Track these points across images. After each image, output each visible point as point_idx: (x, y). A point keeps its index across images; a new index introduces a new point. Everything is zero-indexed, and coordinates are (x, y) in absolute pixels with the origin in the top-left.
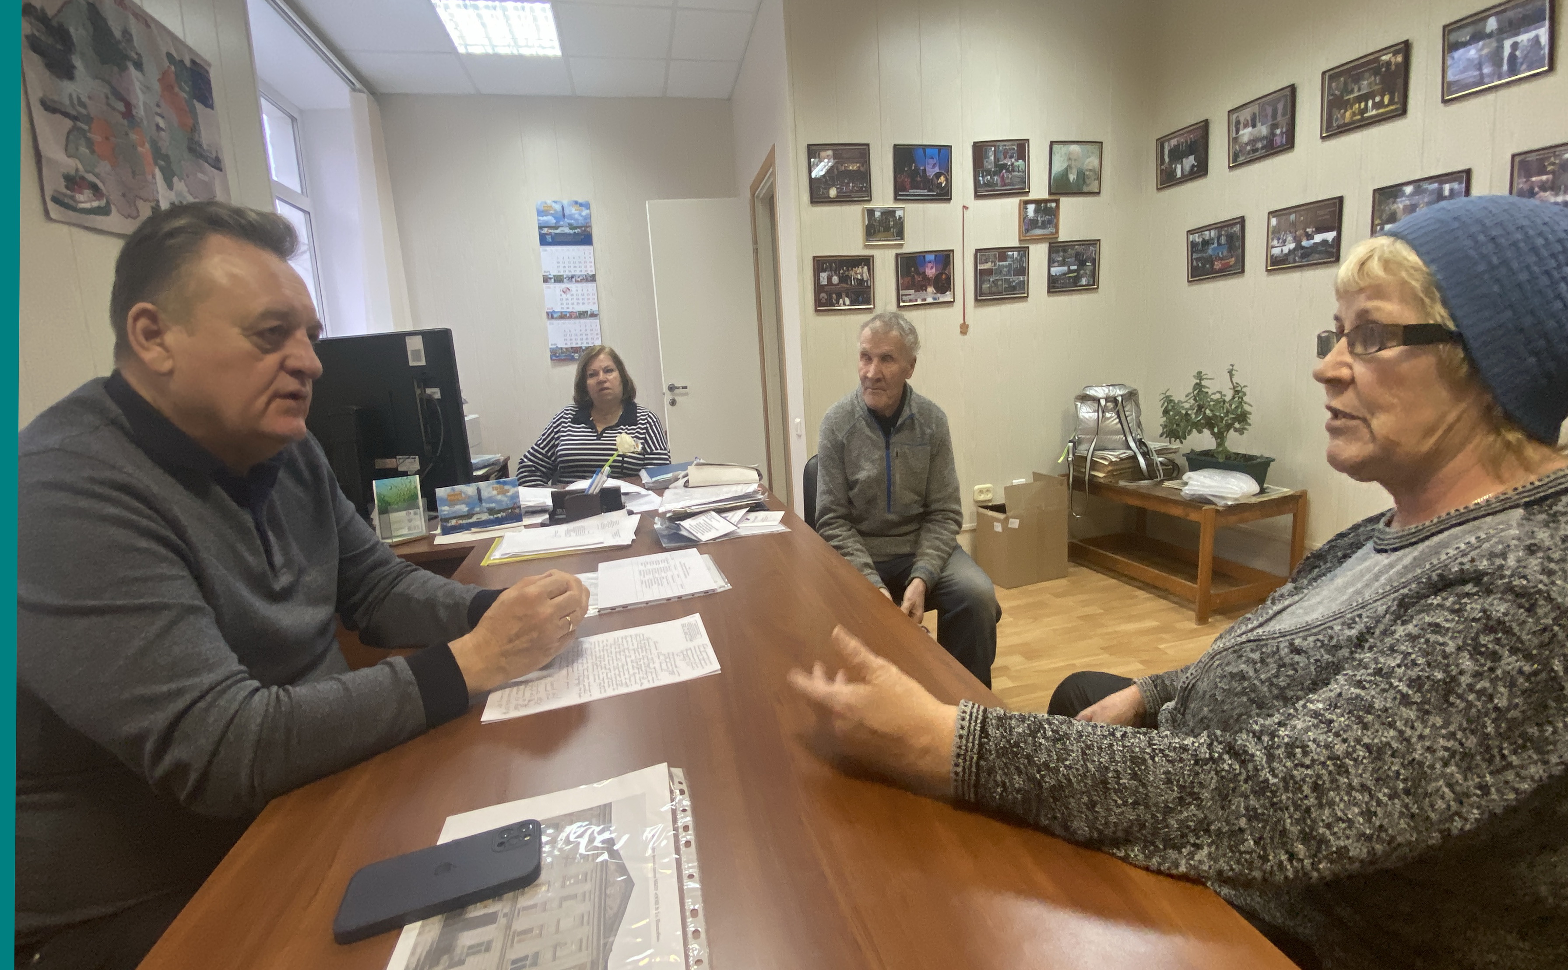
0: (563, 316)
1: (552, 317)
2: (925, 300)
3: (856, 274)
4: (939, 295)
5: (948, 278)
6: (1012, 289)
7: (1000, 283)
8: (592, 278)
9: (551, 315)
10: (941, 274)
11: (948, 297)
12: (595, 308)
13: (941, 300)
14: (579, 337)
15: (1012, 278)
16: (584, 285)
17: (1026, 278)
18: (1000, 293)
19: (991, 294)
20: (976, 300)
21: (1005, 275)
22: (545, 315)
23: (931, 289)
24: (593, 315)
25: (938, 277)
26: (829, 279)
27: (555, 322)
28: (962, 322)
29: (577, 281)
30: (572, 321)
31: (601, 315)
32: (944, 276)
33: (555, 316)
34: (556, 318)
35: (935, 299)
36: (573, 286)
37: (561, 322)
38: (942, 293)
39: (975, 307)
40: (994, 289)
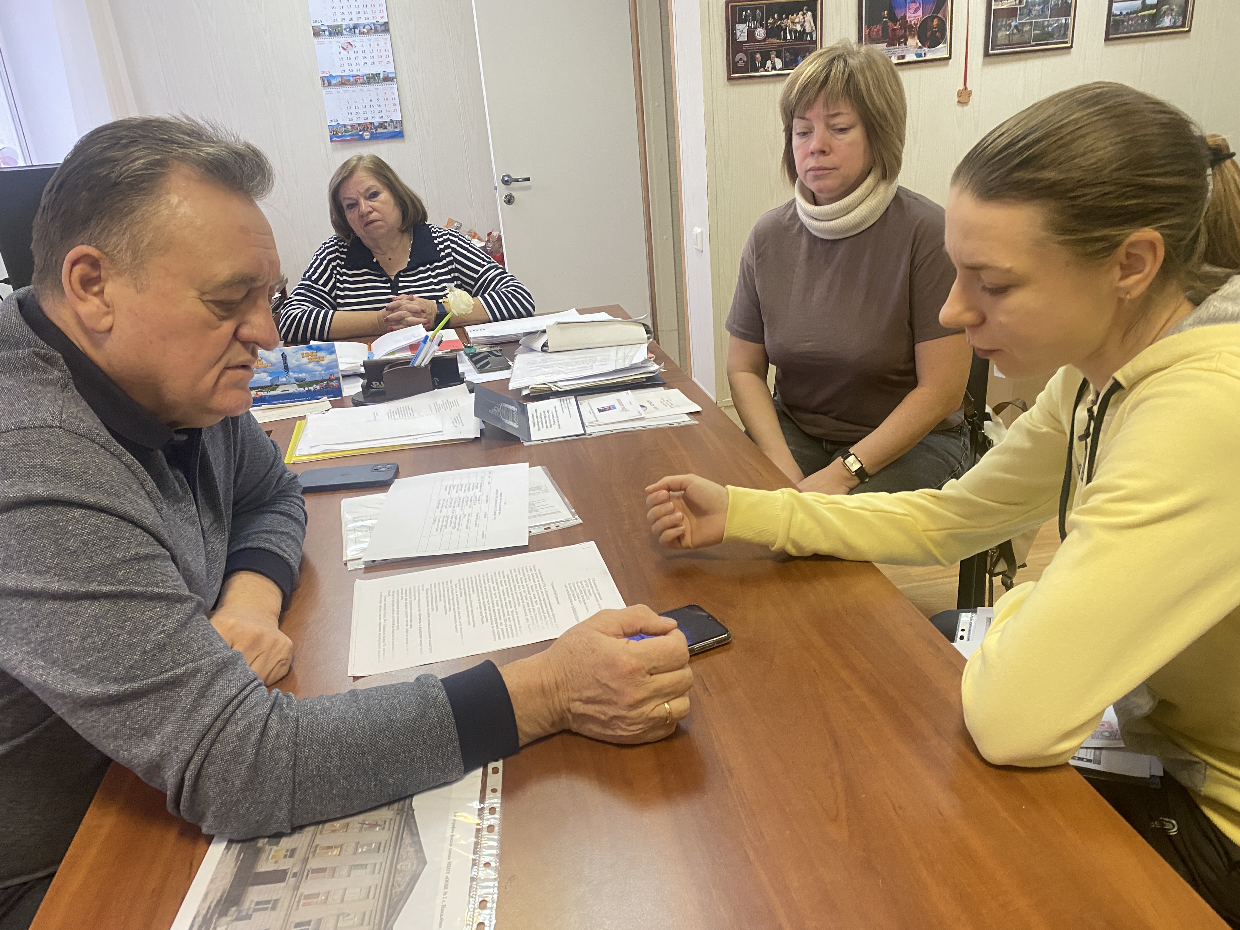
0: (344, 82)
1: (330, 84)
2: (903, 57)
3: (793, 23)
4: (926, 49)
5: (942, 24)
6: (1045, 37)
7: (1026, 28)
8: (385, 28)
9: (327, 82)
10: (932, 18)
11: (941, 51)
12: (390, 69)
13: (929, 57)
14: (368, 110)
15: (1046, 21)
16: (373, 37)
17: (1070, 20)
18: (1026, 43)
19: (1010, 45)
20: (986, 54)
21: (1036, 17)
22: (320, 82)
23: (913, 42)
24: (387, 79)
25: (925, 23)
26: (751, 33)
27: (333, 90)
28: (961, 87)
29: (361, 33)
30: (357, 88)
31: (399, 77)
32: (935, 22)
33: (333, 82)
34: (335, 85)
35: (919, 55)
36: (357, 40)
37: (342, 89)
38: (930, 47)
39: (984, 64)
40: (1016, 38)
